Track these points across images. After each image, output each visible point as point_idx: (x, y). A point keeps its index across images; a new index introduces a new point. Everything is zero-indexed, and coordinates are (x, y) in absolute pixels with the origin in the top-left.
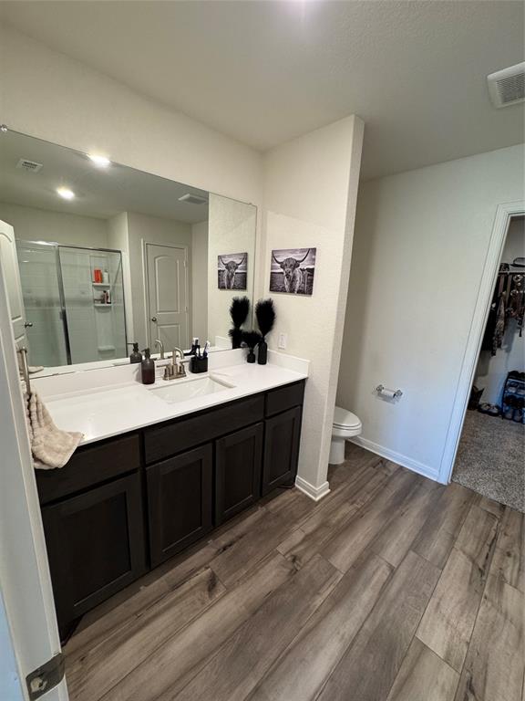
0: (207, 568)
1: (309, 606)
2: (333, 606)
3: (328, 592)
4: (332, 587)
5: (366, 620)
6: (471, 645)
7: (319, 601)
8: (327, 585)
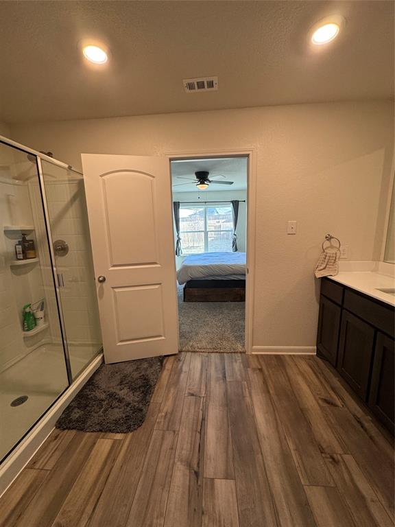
0: (343, 406)
1: (291, 436)
2: (283, 450)
3: (294, 456)
4: (297, 464)
5: (263, 460)
6: (201, 513)
7: (292, 446)
8: (300, 461)
